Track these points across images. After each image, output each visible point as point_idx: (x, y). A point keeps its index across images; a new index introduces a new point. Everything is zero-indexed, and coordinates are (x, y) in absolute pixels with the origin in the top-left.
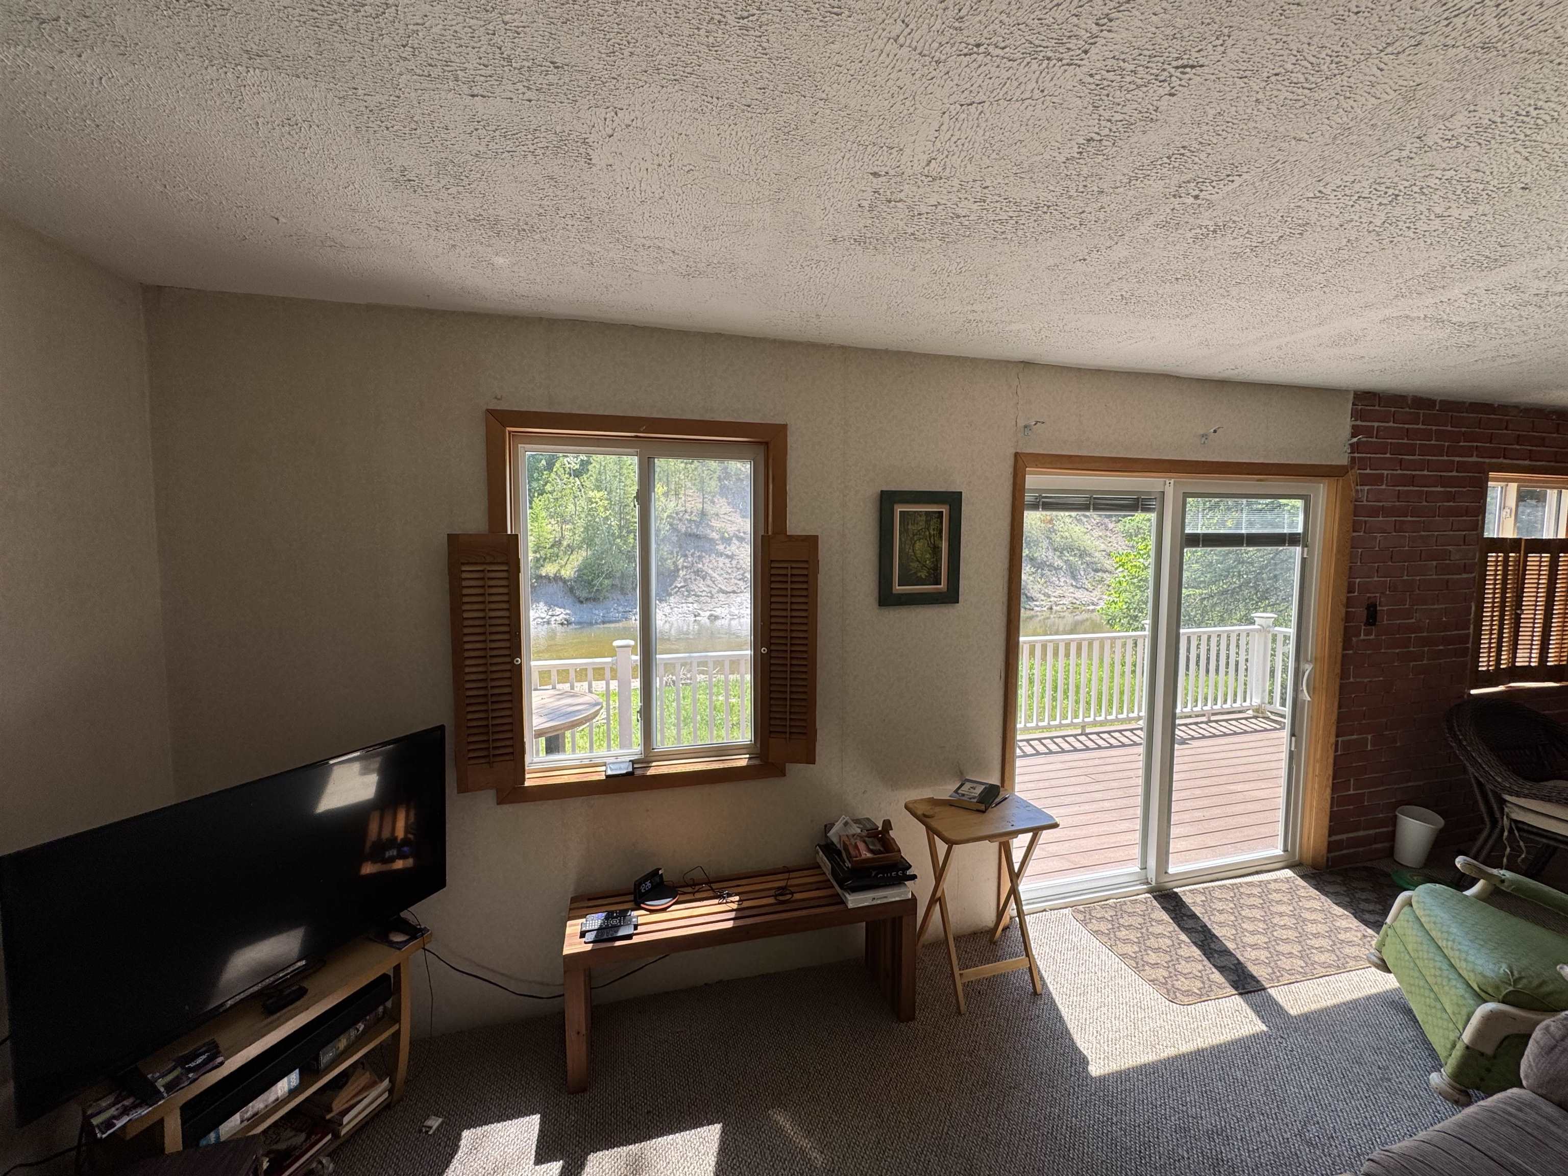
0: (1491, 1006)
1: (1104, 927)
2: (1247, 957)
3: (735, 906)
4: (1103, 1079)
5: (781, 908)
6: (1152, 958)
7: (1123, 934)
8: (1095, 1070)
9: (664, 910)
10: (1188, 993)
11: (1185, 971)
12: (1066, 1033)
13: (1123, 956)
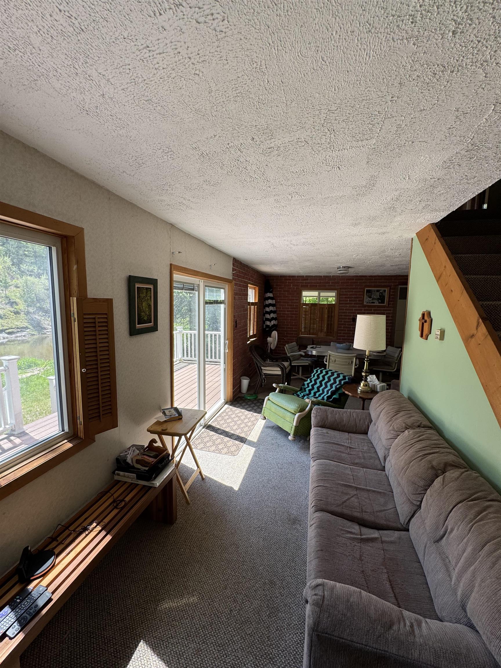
0: (297, 414)
1: (202, 445)
2: (238, 433)
3: (99, 528)
4: (239, 489)
5: (125, 510)
6: (220, 447)
7: (208, 445)
8: (236, 488)
9: (53, 567)
10: (235, 451)
11: (230, 445)
12: (221, 485)
13: (214, 451)
